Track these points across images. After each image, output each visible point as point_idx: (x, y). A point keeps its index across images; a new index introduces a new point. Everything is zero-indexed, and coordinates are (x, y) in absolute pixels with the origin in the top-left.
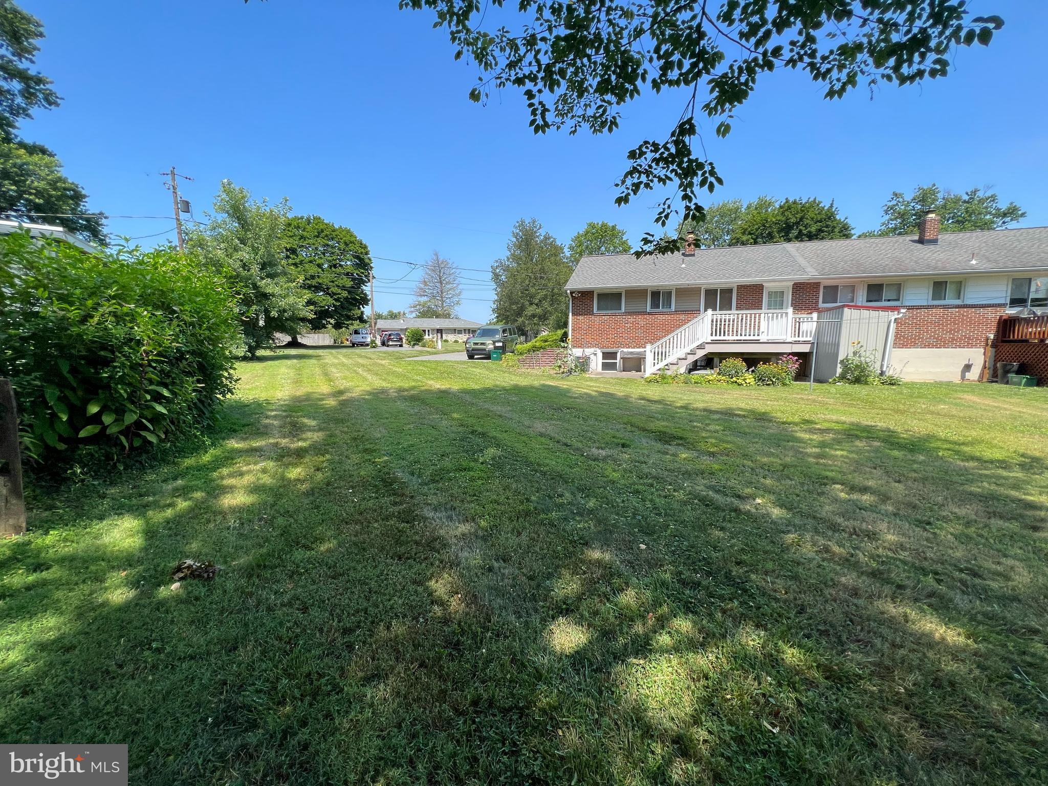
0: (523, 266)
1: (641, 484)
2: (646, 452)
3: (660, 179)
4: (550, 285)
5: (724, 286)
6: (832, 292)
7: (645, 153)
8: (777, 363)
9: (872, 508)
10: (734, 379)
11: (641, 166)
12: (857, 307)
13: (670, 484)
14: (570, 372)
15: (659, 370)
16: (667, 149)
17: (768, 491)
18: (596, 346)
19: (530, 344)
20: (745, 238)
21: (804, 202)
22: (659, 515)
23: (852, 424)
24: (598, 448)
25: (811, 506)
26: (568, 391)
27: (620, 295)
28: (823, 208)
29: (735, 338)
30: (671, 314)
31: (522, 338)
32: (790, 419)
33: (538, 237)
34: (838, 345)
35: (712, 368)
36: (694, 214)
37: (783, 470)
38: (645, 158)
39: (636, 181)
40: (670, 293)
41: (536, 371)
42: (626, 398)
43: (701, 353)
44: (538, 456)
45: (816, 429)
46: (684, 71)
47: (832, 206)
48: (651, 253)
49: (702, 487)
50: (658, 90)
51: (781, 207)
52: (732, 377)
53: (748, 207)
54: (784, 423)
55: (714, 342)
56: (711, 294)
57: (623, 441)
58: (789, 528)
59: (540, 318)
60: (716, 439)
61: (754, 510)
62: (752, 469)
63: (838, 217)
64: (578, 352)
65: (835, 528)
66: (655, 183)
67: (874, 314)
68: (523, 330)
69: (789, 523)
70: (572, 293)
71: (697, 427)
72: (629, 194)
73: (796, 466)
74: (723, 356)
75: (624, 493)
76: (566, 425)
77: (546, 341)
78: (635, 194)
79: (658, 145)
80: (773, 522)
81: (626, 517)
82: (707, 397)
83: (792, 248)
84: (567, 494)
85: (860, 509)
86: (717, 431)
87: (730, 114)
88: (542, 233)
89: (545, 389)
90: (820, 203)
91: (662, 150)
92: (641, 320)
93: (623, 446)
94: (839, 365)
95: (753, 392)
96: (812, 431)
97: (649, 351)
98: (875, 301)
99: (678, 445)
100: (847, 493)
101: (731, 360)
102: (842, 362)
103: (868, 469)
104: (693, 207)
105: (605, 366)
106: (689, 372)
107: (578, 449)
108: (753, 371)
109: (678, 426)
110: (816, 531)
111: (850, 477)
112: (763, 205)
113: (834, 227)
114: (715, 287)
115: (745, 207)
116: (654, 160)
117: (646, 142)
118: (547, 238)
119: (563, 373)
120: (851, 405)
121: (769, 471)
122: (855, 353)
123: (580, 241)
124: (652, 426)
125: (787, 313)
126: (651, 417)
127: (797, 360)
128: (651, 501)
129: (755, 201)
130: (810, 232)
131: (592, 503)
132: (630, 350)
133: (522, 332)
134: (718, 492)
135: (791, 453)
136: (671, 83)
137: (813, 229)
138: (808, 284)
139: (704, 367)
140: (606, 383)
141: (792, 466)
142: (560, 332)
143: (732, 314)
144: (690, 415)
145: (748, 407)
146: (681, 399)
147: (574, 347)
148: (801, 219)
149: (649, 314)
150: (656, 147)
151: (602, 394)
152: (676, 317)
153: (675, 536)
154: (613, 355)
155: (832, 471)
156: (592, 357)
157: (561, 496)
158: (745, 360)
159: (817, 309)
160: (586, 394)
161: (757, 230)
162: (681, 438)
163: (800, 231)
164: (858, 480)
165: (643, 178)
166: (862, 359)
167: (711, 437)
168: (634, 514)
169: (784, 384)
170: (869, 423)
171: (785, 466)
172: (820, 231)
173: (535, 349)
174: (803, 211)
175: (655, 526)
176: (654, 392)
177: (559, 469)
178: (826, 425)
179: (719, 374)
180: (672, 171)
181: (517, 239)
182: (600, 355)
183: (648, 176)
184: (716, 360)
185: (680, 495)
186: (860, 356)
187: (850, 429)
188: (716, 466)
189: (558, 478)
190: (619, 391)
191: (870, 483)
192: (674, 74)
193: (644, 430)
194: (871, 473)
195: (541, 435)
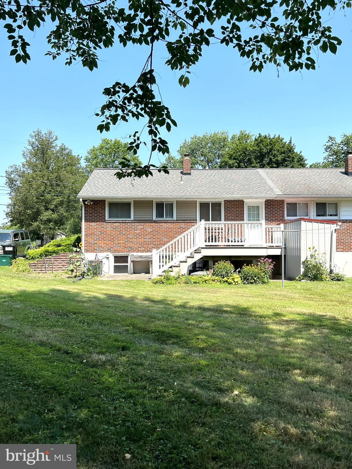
0: (38, 173)
1: (135, 388)
2: (144, 353)
3: (134, 115)
4: (67, 191)
5: (214, 201)
6: (293, 208)
7: (119, 92)
8: (257, 265)
9: (321, 389)
10: (225, 279)
11: (116, 102)
12: (310, 221)
13: (162, 385)
14: (83, 275)
15: (164, 271)
16: (136, 91)
17: (244, 381)
18: (109, 250)
19: (42, 249)
20: (231, 162)
21: (272, 137)
22: (148, 418)
23: (310, 315)
24: (99, 353)
25: (276, 392)
26: (77, 295)
27: (129, 204)
28: (285, 143)
29: (224, 243)
30: (173, 222)
31: (39, 242)
32: (266, 313)
33: (54, 147)
34: (299, 249)
35: (208, 270)
36: (159, 146)
37: (257, 361)
38: (119, 96)
39: (113, 113)
40: (172, 205)
41: (49, 275)
42: (132, 300)
43: (197, 257)
44: (34, 367)
45: (284, 321)
46: (144, 33)
47: (290, 142)
48: (129, 175)
49: (189, 385)
50: (125, 45)
51: (256, 140)
52: (223, 277)
53: (233, 138)
54: (261, 317)
55: (208, 247)
56: (204, 206)
57: (124, 344)
58: (259, 416)
59: (56, 222)
60: (206, 335)
61: (231, 402)
62: (233, 362)
63: (295, 151)
64: (90, 256)
65: (293, 410)
66: (130, 118)
67: (321, 225)
68: (38, 234)
69: (260, 411)
70: (84, 201)
71: (191, 324)
72: (109, 123)
73: (267, 356)
74: (216, 259)
75: (118, 399)
76: (69, 331)
77: (59, 246)
78: (114, 124)
79: (128, 87)
80: (246, 412)
81: (115, 425)
82: (203, 296)
83: (262, 172)
84: (58, 408)
85: (312, 390)
86: (207, 328)
87: (188, 70)
88: (58, 144)
89: (55, 294)
90: (283, 139)
91: (131, 92)
92: (148, 228)
93: (124, 349)
94: (302, 266)
95: (240, 290)
96: (281, 323)
97: (155, 255)
98: (322, 216)
99: (173, 343)
100: (303, 377)
101: (222, 263)
102: (304, 262)
103: (319, 353)
104: (158, 141)
105: (118, 269)
106: (190, 274)
107: (78, 357)
108: (239, 272)
109: (175, 324)
110: (279, 416)
111: (306, 362)
112: (244, 137)
113: (293, 158)
114: (208, 200)
115: (230, 137)
116: (125, 98)
117: (118, 84)
118: (63, 149)
119: (75, 277)
120: (311, 299)
121: (246, 362)
122: (312, 256)
123: (96, 155)
124: (152, 326)
125: (261, 224)
126: (153, 318)
127: (272, 262)
128: (142, 404)
129: (238, 134)
130: (277, 160)
131: (83, 414)
132: (140, 254)
133: (37, 236)
134: (203, 387)
135: (264, 344)
136: (134, 41)
137: (279, 158)
138: (275, 201)
139: (202, 269)
140: (116, 285)
141: (264, 356)
142: (74, 237)
143: (221, 224)
144: (187, 313)
145: (234, 304)
146: (181, 298)
147: (87, 251)
148: (271, 150)
149: (155, 222)
150: (126, 89)
151: (110, 297)
152: (177, 225)
153: (160, 439)
154: (124, 259)
155: (294, 357)
156: (105, 261)
157: (51, 411)
158: (232, 262)
159: (283, 221)
160: (95, 297)
161: (240, 156)
162: (177, 337)
163: (271, 159)
164: (311, 363)
165: (120, 112)
166: (317, 260)
167: (202, 334)
168: (124, 421)
169: (264, 282)
170: (322, 314)
171: (259, 356)
172: (284, 160)
173: (47, 253)
174: (271, 144)
175: (143, 431)
176: (158, 293)
177: (54, 380)
178: (292, 317)
179: (213, 274)
180: (142, 109)
181: (33, 148)
182: (112, 259)
183: (123, 111)
184: (211, 263)
185: (170, 395)
186: (315, 258)
187: (309, 319)
188: (203, 362)
189: (52, 391)
190: (126, 293)
191: (320, 365)
192: (136, 34)
193: (144, 331)
194: (321, 357)
195: (42, 344)
